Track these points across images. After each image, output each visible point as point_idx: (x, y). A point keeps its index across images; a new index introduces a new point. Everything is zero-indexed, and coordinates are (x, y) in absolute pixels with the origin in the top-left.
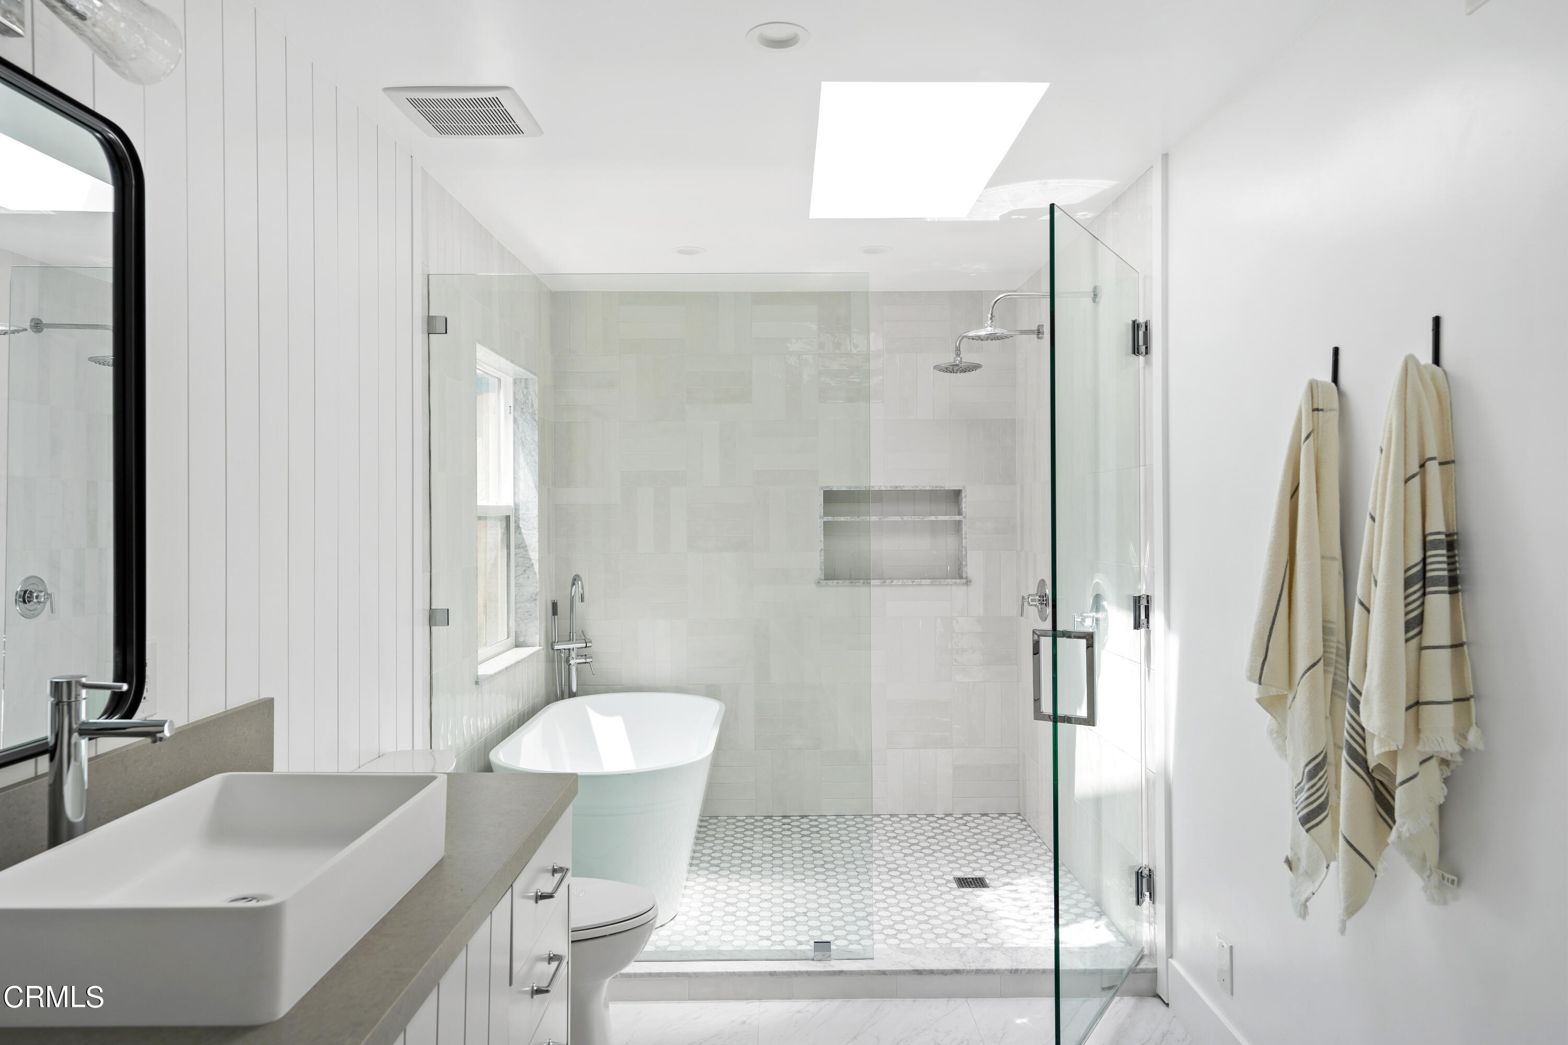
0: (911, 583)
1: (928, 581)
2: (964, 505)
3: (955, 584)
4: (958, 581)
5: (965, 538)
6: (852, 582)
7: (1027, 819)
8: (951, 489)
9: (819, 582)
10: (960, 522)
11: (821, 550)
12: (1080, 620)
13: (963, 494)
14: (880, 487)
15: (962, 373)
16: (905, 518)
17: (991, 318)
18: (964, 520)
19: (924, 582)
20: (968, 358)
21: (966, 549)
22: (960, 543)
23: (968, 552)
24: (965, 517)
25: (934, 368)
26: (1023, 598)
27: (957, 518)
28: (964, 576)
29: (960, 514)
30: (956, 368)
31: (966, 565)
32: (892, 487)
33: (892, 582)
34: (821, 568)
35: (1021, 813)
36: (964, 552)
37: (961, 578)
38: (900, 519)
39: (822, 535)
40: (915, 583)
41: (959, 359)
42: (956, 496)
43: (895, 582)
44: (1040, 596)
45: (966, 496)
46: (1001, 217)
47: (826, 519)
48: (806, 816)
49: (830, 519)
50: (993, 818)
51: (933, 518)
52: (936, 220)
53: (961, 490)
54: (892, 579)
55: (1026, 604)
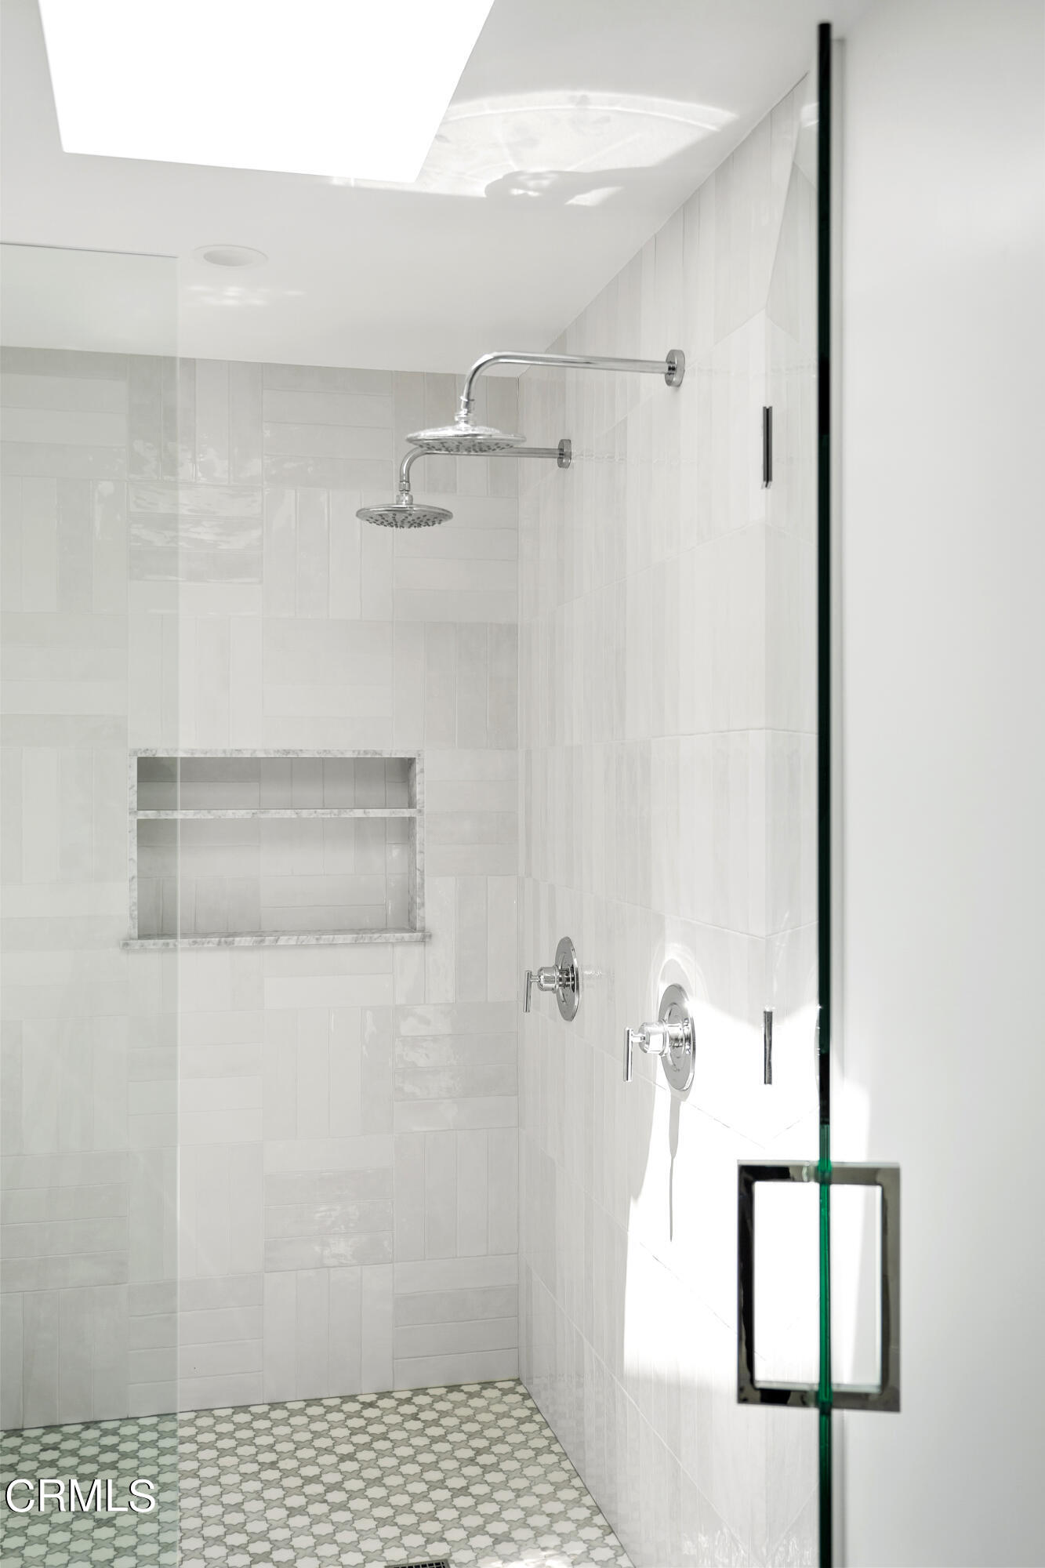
0: (314, 942)
1: (349, 938)
2: (418, 788)
3: (402, 942)
4: (406, 936)
5: (422, 852)
6: (195, 942)
7: (533, 1390)
8: (393, 756)
9: (126, 944)
10: (411, 821)
11: (133, 878)
12: (639, 1040)
13: (418, 767)
14: (255, 751)
15: (413, 528)
16: (305, 813)
17: (467, 405)
18: (418, 818)
19: (340, 939)
20: (424, 499)
21: (422, 873)
22: (412, 861)
23: (426, 878)
24: (420, 811)
25: (357, 515)
26: (530, 975)
27: (406, 813)
28: (418, 925)
29: (411, 804)
30: (400, 517)
31: (423, 904)
32: (278, 751)
33: (277, 941)
34: (131, 915)
35: (524, 1381)
36: (418, 880)
37: (413, 929)
38: (294, 816)
39: (135, 848)
40: (322, 942)
41: (407, 498)
42: (405, 768)
43: (283, 940)
44: (561, 972)
45: (422, 771)
46: (490, 189)
47: (142, 815)
48: (96, 1422)
49: (151, 814)
50: (471, 1395)
51: (359, 813)
52: (352, 183)
53: (415, 758)
54: (278, 933)
55: (534, 986)
